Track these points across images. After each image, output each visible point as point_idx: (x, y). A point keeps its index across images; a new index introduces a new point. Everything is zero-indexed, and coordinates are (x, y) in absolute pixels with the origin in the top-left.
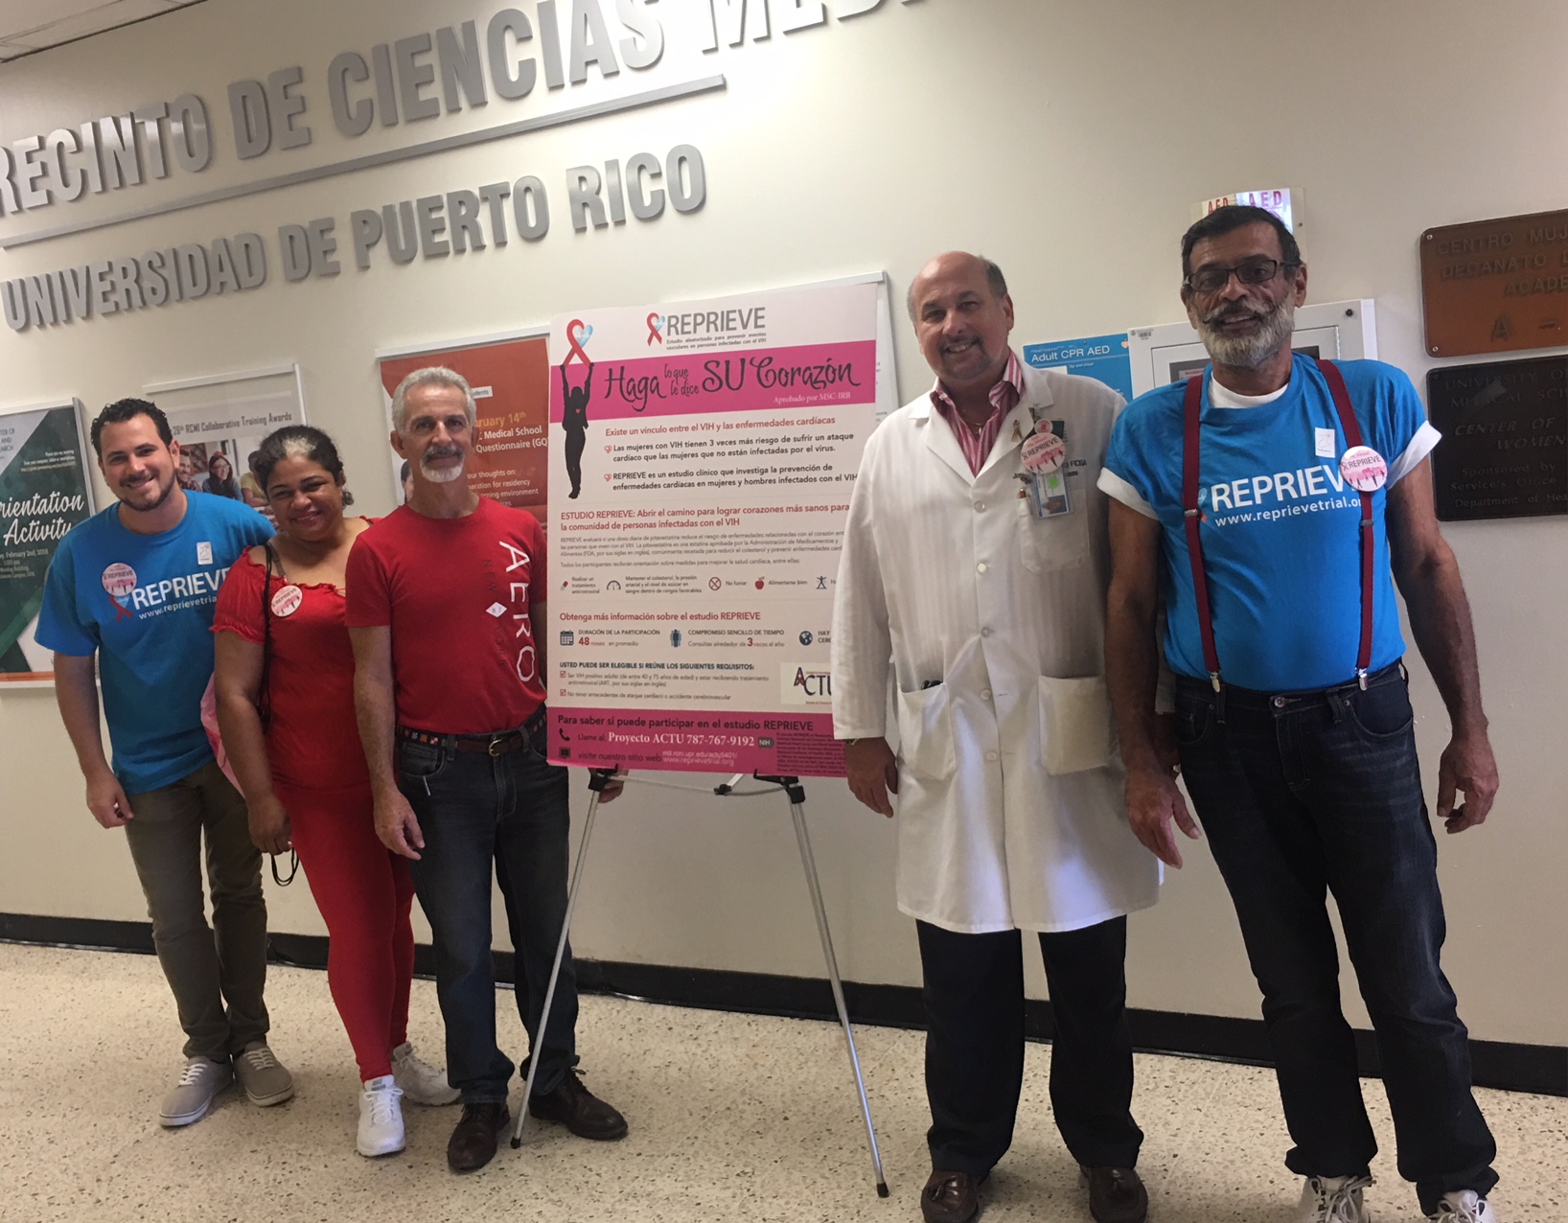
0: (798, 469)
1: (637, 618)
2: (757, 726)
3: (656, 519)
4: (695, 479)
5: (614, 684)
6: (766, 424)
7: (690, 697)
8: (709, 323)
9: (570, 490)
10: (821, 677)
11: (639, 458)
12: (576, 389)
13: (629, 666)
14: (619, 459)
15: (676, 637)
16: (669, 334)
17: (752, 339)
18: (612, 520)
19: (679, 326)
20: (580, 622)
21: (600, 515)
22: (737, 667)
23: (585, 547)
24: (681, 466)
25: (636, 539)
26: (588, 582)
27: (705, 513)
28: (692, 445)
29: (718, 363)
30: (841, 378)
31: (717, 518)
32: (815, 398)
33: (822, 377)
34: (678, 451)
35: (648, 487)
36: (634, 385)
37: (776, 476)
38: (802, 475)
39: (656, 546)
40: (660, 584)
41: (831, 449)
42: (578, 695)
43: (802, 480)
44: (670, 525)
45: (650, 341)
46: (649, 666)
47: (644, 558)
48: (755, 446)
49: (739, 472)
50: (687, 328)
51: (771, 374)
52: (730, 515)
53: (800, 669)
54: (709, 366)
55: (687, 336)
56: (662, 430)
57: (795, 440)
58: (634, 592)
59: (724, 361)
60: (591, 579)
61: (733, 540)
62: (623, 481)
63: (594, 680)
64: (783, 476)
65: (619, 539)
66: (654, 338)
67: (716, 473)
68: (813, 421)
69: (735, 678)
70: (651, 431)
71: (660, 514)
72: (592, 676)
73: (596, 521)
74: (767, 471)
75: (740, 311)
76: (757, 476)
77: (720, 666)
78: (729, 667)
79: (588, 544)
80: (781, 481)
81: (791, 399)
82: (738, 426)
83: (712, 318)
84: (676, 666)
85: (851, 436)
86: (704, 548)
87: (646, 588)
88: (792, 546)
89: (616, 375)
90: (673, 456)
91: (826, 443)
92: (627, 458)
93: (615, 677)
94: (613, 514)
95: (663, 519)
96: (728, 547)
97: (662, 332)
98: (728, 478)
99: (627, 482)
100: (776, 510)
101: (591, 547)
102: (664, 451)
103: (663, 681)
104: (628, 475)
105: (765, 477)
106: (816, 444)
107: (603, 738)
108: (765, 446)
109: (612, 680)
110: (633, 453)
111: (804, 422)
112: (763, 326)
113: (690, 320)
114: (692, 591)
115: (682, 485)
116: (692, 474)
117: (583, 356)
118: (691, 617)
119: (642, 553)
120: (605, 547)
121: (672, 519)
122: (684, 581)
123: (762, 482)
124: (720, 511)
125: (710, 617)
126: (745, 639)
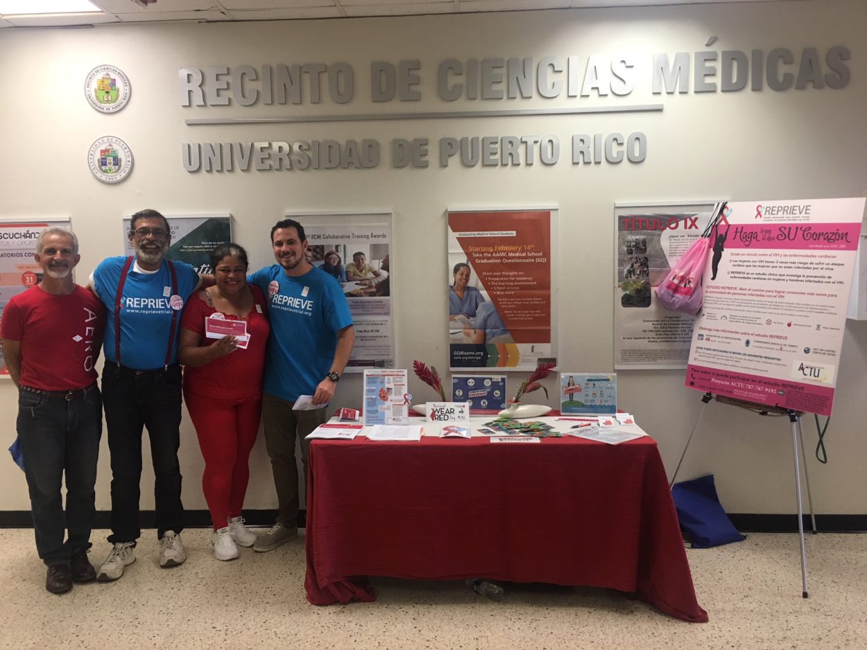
0: (815, 277)
1: (732, 332)
2: (778, 385)
3: (747, 292)
4: (767, 277)
5: (718, 358)
6: (804, 256)
7: (750, 369)
8: (784, 210)
9: (712, 276)
10: (812, 368)
11: (744, 266)
12: (721, 235)
13: (725, 352)
14: (735, 265)
15: (748, 343)
16: (765, 214)
17: (803, 218)
18: (727, 291)
19: (770, 211)
20: (707, 331)
21: (723, 287)
22: (773, 359)
23: (714, 301)
24: (762, 270)
25: (737, 299)
26: (714, 315)
27: (769, 291)
28: (768, 262)
29: (785, 228)
30: (842, 239)
31: (774, 294)
32: (828, 246)
33: (833, 237)
34: (761, 264)
35: (745, 278)
36: (746, 235)
37: (804, 279)
38: (817, 279)
39: (745, 303)
40: (744, 320)
41: (832, 269)
42: (702, 361)
43: (816, 282)
44: (753, 295)
45: (756, 217)
46: (734, 353)
47: (739, 308)
48: (796, 265)
49: (787, 275)
50: (774, 212)
51: (809, 235)
52: (780, 294)
53: (802, 364)
54: (781, 229)
55: (773, 216)
56: (755, 255)
57: (816, 264)
58: (732, 321)
59: (788, 228)
61: (780, 304)
62: (734, 275)
63: (709, 355)
64: (808, 279)
65: (730, 298)
66: (759, 216)
67: (777, 275)
68: (826, 256)
69: (771, 363)
70: (751, 255)
71: (749, 290)
73: (721, 290)
74: (800, 276)
75: (799, 207)
76: (795, 278)
77: (766, 357)
78: (769, 358)
79: (716, 299)
80: (806, 281)
81: (817, 246)
82: (790, 256)
83: (786, 208)
84: (745, 355)
85: (843, 265)
87: (738, 320)
88: (807, 310)
89: (739, 230)
90: (759, 266)
91: (830, 267)
92: (738, 265)
93: (718, 355)
94: (728, 288)
95: (750, 292)
96: (778, 307)
97: (763, 213)
98: (782, 277)
99: (737, 275)
100: (802, 293)
101: (717, 301)
102: (755, 264)
103: (739, 360)
104: (738, 272)
105: (799, 279)
106: (826, 266)
107: (709, 380)
108: (801, 265)
110: (741, 263)
111: (821, 257)
112: (808, 213)
113: (776, 209)
114: (758, 324)
115: (761, 279)
116: (766, 274)
117: (726, 221)
118: (756, 335)
119: (738, 305)
120: (723, 301)
121: (754, 293)
122: (755, 319)
123: (797, 281)
124: (776, 291)
125: (764, 336)
126: (779, 347)
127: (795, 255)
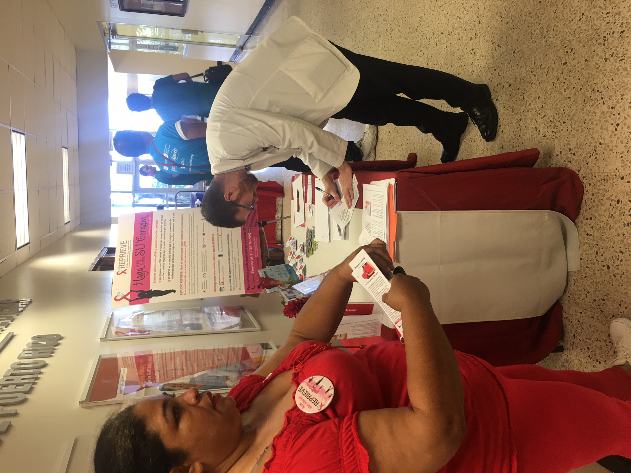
0: (170, 227)
1: (215, 267)
2: (245, 232)
4: (172, 254)
5: (236, 272)
6: (156, 237)
7: (238, 251)
8: (123, 256)
9: (173, 293)
11: (164, 271)
12: (138, 295)
13: (230, 268)
14: (164, 278)
15: (220, 256)
17: (130, 243)
18: (183, 278)
19: (122, 265)
20: (216, 285)
21: (181, 282)
22: (228, 239)
23: (192, 286)
24: (167, 259)
25: (190, 270)
26: (204, 283)
27: (182, 250)
28: (161, 256)
29: (136, 252)
30: (145, 220)
31: (184, 247)
32: (150, 225)
33: (144, 224)
34: (162, 260)
35: (173, 268)
36: (140, 276)
37: (172, 233)
38: (172, 226)
39: (192, 264)
40: (204, 261)
41: (165, 220)
42: (240, 284)
43: (174, 226)
44: (185, 260)
45: (126, 273)
46: (229, 263)
47: (196, 267)
48: (163, 239)
49: (170, 243)
50: (123, 262)
51: (141, 237)
52: (183, 244)
54: (136, 254)
55: (126, 261)
56: (155, 266)
57: (162, 229)
58: (206, 269)
59: (135, 250)
60: (203, 283)
61: (191, 242)
62: (171, 276)
63: (235, 279)
65: (190, 275)
66: (125, 272)
67: (170, 249)
68: (157, 225)
69: (232, 239)
70: (155, 269)
71: (182, 263)
72: (234, 280)
73: (183, 283)
74: (170, 235)
76: (172, 238)
77: (228, 243)
80: (173, 231)
81: (150, 231)
82: (156, 244)
84: (229, 255)
85: (162, 216)
86: (193, 250)
87: (205, 266)
88: (193, 227)
89: (135, 282)
90: (164, 262)
91: (163, 221)
93: (233, 273)
94: (181, 278)
95: (184, 262)
96: (193, 243)
97: (123, 269)
98: (172, 245)
100: (182, 232)
101: (192, 284)
102: (162, 264)
103: (234, 258)
104: (169, 274)
105: (172, 235)
106: (163, 223)
107: (253, 275)
108: (163, 237)
109: (235, 274)
110: (162, 274)
111: (157, 227)
112: (126, 241)
114: (206, 252)
115: (173, 258)
116: (170, 256)
117: (127, 295)
118: (214, 252)
119: (194, 268)
120: (192, 279)
121: (184, 260)
122: (203, 254)
124: (182, 247)
125: (214, 247)
126: (220, 237)
127: (156, 242)
